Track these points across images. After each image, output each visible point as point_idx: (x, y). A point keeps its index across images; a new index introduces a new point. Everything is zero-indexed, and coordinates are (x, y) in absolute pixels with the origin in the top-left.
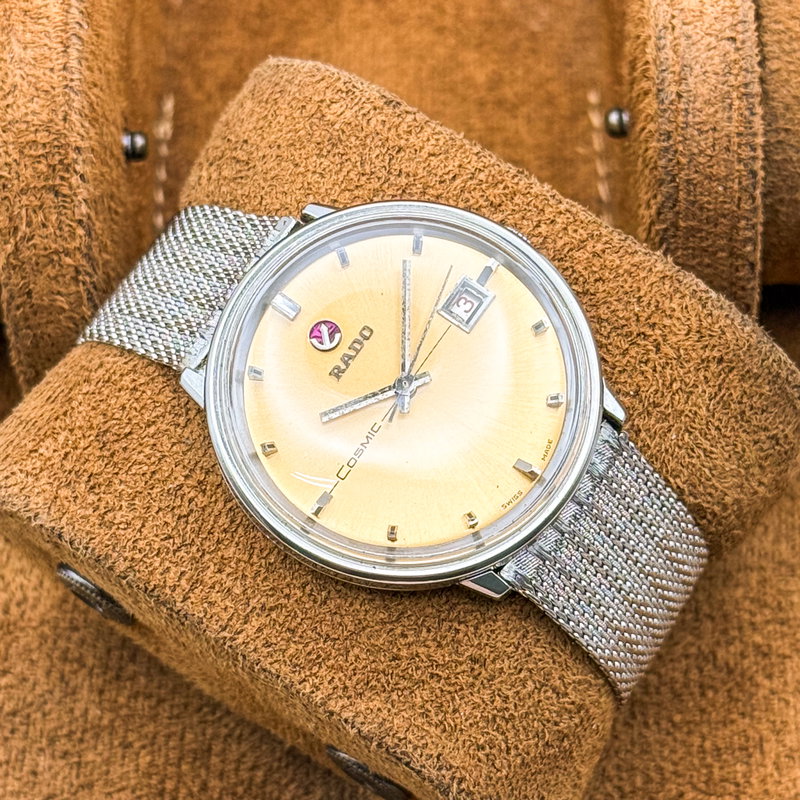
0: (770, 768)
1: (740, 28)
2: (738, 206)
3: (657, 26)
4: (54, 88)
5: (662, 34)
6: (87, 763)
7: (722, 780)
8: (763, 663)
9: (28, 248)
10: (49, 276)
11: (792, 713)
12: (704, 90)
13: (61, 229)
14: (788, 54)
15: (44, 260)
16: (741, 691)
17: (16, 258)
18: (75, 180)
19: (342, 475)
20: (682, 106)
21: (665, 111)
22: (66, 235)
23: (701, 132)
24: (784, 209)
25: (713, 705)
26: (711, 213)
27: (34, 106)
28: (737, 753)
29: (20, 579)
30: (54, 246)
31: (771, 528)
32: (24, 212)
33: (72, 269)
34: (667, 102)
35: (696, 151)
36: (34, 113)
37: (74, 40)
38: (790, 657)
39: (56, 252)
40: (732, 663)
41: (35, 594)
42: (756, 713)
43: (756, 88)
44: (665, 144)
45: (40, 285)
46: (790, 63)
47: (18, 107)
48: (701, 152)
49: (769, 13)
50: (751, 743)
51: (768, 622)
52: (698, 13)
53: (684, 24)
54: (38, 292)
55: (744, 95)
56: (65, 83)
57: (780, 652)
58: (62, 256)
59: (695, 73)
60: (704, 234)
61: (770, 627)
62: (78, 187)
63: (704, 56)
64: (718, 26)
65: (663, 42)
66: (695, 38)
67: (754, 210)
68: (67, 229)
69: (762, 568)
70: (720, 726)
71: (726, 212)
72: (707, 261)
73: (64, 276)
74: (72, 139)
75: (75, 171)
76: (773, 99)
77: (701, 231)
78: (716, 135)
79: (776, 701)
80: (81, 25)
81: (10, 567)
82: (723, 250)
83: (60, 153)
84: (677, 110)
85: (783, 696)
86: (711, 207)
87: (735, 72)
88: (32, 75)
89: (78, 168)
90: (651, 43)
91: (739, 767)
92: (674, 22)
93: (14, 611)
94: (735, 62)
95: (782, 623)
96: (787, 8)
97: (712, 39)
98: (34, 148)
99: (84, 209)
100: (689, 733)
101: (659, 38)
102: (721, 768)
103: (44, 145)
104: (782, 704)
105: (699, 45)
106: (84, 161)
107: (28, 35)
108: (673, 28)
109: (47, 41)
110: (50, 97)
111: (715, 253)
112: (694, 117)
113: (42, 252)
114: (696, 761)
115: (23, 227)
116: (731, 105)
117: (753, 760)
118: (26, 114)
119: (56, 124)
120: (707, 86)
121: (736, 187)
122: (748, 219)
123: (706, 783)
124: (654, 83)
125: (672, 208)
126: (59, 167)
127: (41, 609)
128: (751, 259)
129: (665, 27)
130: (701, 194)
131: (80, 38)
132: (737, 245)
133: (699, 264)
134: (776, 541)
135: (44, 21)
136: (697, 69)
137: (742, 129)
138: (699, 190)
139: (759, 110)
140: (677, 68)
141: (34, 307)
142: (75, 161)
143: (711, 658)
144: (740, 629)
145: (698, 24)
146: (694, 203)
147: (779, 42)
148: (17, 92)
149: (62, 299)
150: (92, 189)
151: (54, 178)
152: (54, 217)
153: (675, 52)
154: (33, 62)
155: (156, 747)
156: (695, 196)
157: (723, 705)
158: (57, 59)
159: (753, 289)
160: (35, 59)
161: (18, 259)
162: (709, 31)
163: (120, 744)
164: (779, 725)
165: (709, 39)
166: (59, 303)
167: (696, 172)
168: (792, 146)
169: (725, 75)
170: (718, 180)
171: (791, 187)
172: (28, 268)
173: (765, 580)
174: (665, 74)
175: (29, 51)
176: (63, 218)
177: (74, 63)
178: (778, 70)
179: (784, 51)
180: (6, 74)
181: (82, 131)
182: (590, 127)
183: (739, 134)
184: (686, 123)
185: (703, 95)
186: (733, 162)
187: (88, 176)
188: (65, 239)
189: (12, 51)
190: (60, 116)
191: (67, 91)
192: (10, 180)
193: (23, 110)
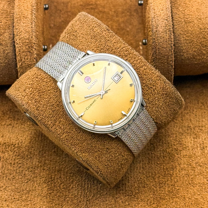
0: (178, 172)
1: (168, 18)
2: (169, 53)
3: (151, 17)
4: (29, 31)
6: (36, 173)
7: (168, 174)
8: (176, 152)
9: (24, 64)
11: (182, 161)
12: (161, 30)
13: (31, 60)
14: (178, 25)
15: (27, 66)
16: (172, 157)
18: (34, 50)
19: (87, 109)
20: (157, 33)
21: (153, 34)
22: (32, 61)
23: (161, 38)
24: (178, 56)
25: (166, 160)
26: (163, 55)
27: (26, 35)
28: (171, 169)
29: (21, 138)
30: (29, 63)
31: (178, 126)
32: (23, 56)
34: (154, 32)
35: (160, 42)
36: (25, 36)
37: (34, 22)
38: (182, 151)
40: (170, 152)
41: (24, 141)
42: (175, 161)
43: (172, 29)
44: (154, 41)
46: (179, 26)
47: (22, 35)
48: (161, 42)
49: (174, 17)
50: (174, 167)
51: (177, 144)
52: (160, 15)
53: (157, 17)
55: (169, 31)
56: (32, 30)
57: (180, 150)
59: (159, 27)
60: (162, 59)
61: (178, 145)
62: (34, 51)
63: (161, 23)
64: (164, 17)
65: (153, 20)
66: (159, 20)
67: (172, 54)
68: (32, 60)
69: (176, 134)
70: (167, 164)
71: (166, 55)
72: (163, 65)
74: (33, 41)
75: (34, 48)
76: (176, 34)
77: (161, 59)
78: (164, 39)
79: (179, 159)
80: (35, 19)
81: (19, 136)
82: (166, 63)
83: (31, 44)
84: (156, 34)
85: (181, 158)
86: (163, 54)
87: (167, 26)
88: (25, 29)
89: (34, 47)
90: (151, 21)
91: (171, 172)
92: (155, 17)
93: (20, 144)
94: (167, 24)
95: (180, 144)
96: (178, 16)
98: (25, 43)
99: (35, 55)
100: (161, 165)
101: (152, 20)
102: (168, 172)
103: (27, 43)
104: (180, 160)
105: (160, 21)
106: (35, 46)
107: (24, 21)
108: (155, 18)
109: (28, 22)
110: (29, 33)
111: (164, 63)
112: (159, 35)
113: (27, 65)
114: (162, 171)
115: (23, 59)
116: (167, 33)
117: (174, 170)
118: (24, 36)
119: (30, 39)
121: (168, 49)
122: (171, 56)
123: (164, 175)
124: (151, 29)
125: (155, 54)
126: (30, 47)
127: (26, 144)
128: (172, 65)
129: (153, 18)
130: (161, 51)
131: (35, 22)
132: (169, 62)
133: (161, 66)
134: (179, 128)
135: (27, 18)
136: (160, 26)
137: (169, 38)
138: (161, 50)
139: (172, 34)
140: (156, 26)
142: (34, 46)
143: (166, 151)
144: (172, 145)
145: (160, 17)
146: (160, 53)
147: (176, 22)
148: (22, 32)
150: (37, 52)
151: (29, 49)
152: (29, 57)
153: (155, 22)
155: (50, 170)
156: (160, 51)
157: (168, 160)
158: (30, 26)
159: (172, 71)
160: (25, 26)
161: (22, 66)
162: (162, 18)
164: (179, 163)
165: (162, 20)
167: (160, 46)
168: (180, 43)
169: (165, 27)
170: (165, 48)
171: (180, 52)
172: (24, 68)
173: (177, 136)
174: (153, 27)
175: (24, 24)
176: (31, 57)
177: (33, 26)
178: (177, 28)
179: (177, 24)
180: (20, 29)
181: (35, 40)
182: (140, 49)
183: (169, 39)
185: (161, 31)
186: (167, 44)
187: (36, 49)
188: (32, 62)
189: (21, 24)
190: (31, 37)
191: (32, 32)
192: (21, 50)
193: (23, 36)
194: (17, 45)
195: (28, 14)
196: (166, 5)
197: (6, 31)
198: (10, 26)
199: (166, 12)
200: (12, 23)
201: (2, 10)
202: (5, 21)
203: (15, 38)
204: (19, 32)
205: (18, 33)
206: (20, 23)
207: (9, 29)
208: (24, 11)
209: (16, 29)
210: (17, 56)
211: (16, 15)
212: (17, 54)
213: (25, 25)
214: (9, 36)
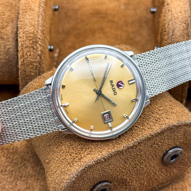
1: (187, 21)
3: (168, 20)
4: (35, 25)
5: (169, 21)
9: (26, 60)
10: (30, 68)
15: (29, 64)
17: (23, 63)
18: (38, 45)
20: (173, 37)
21: (169, 38)
27: (31, 28)
30: (32, 60)
33: (36, 66)
34: (170, 36)
36: (30, 30)
37: (41, 15)
39: (32, 62)
45: (28, 69)
52: (177, 17)
53: (174, 19)
54: (27, 71)
55: (187, 35)
56: (38, 24)
58: (34, 63)
62: (39, 47)
63: (179, 26)
64: (182, 20)
65: (169, 23)
66: (177, 22)
68: (35, 57)
73: (34, 68)
74: (39, 36)
83: (35, 39)
88: (31, 22)
90: (167, 24)
97: (181, 23)
98: (30, 38)
99: (40, 52)
103: (32, 37)
105: (178, 24)
106: (41, 41)
107: (31, 14)
108: (172, 20)
109: (34, 15)
110: (34, 27)
112: (176, 40)
113: (29, 62)
116: (184, 37)
119: (35, 33)
120: (179, 33)
124: (167, 32)
126: (35, 42)
129: (170, 20)
135: (34, 11)
136: (177, 29)
140: (172, 29)
141: (26, 75)
142: (39, 41)
145: (177, 20)
148: (27, 25)
149: (33, 73)
150: (42, 48)
151: (34, 45)
153: (172, 25)
154: (31, 19)
158: (37, 19)
162: (180, 21)
163: (37, 179)
166: (32, 75)
169: (183, 31)
174: (170, 30)
176: (35, 54)
177: (40, 20)
180: (25, 21)
181: (41, 35)
184: (174, 41)
187: (41, 45)
188: (35, 59)
189: (26, 17)
190: (36, 31)
191: (38, 26)
192: (24, 44)
193: (28, 29)
194: (21, 39)
195: (35, 7)
196: (184, 8)
197: (9, 24)
198: (13, 20)
199: (184, 15)
200: (16, 17)
201: (7, 3)
202: (9, 14)
203: (19, 31)
204: (23, 24)
205: (23, 26)
206: (26, 15)
207: (12, 23)
208: (32, 3)
209: (21, 22)
210: (19, 51)
211: (22, 7)
212: (19, 49)
213: (30, 17)
214: (12, 30)
